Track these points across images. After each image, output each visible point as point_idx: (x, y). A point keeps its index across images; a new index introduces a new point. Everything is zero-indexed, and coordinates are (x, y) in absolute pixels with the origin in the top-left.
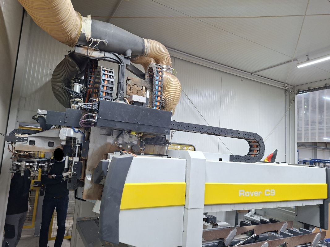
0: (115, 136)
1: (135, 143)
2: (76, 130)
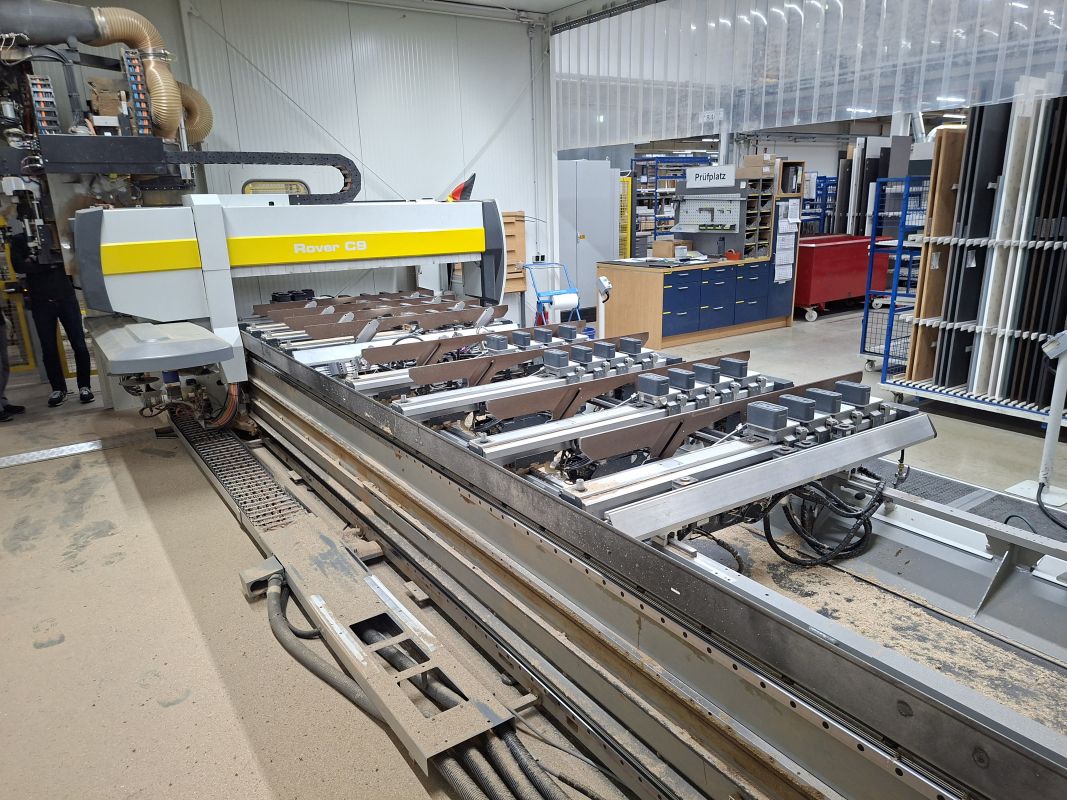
0: (86, 184)
1: (124, 190)
2: (26, 178)
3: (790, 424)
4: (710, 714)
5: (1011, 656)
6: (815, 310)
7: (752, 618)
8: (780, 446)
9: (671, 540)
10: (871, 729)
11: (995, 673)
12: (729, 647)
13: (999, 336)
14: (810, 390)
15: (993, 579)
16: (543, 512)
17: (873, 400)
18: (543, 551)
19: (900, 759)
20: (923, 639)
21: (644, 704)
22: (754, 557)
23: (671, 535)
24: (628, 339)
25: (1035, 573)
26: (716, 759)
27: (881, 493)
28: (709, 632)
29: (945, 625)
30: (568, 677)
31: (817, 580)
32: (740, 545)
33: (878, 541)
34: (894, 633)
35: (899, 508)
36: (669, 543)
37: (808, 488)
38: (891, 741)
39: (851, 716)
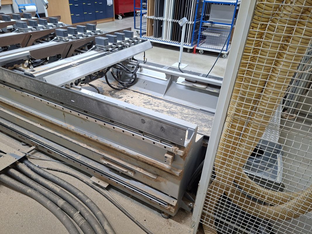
3: (110, 44)
4: (91, 137)
5: (172, 105)
6: (121, 15)
7: (99, 104)
8: (107, 52)
9: (72, 85)
10: (136, 129)
11: (168, 110)
12: (94, 115)
13: (169, 21)
14: (115, 33)
15: (167, 85)
16: (19, 82)
17: (134, 36)
18: (24, 97)
19: (143, 136)
20: (151, 105)
21: (71, 140)
22: (104, 90)
23: (72, 84)
24: (52, 18)
25: (177, 82)
26: (95, 150)
27: (138, 65)
28: (87, 112)
29: (157, 100)
30: (44, 138)
31: (123, 93)
32: (100, 86)
33: (139, 80)
34: (144, 104)
35: (144, 69)
36: (71, 87)
37: (117, 65)
38: (141, 131)
39: (130, 127)
